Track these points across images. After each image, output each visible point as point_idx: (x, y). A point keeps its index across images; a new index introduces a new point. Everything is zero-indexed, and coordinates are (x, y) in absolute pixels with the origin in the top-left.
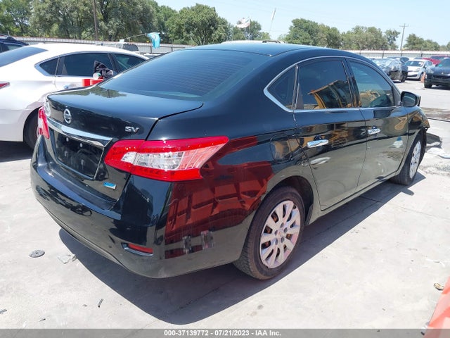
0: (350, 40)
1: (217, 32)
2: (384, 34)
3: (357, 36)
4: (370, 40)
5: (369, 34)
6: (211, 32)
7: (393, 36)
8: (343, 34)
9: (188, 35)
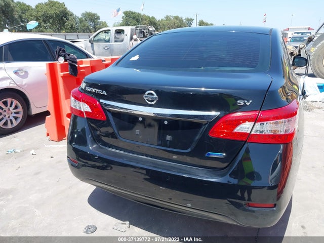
0: (164, 25)
1: (69, 22)
2: (184, 21)
3: (168, 22)
4: (176, 25)
5: (175, 21)
6: (64, 22)
7: (190, 22)
8: (159, 21)
9: (45, 25)
